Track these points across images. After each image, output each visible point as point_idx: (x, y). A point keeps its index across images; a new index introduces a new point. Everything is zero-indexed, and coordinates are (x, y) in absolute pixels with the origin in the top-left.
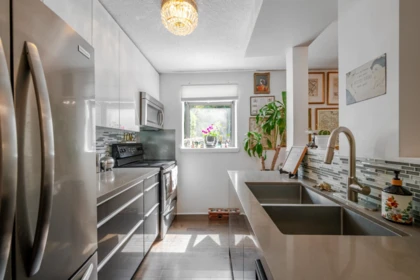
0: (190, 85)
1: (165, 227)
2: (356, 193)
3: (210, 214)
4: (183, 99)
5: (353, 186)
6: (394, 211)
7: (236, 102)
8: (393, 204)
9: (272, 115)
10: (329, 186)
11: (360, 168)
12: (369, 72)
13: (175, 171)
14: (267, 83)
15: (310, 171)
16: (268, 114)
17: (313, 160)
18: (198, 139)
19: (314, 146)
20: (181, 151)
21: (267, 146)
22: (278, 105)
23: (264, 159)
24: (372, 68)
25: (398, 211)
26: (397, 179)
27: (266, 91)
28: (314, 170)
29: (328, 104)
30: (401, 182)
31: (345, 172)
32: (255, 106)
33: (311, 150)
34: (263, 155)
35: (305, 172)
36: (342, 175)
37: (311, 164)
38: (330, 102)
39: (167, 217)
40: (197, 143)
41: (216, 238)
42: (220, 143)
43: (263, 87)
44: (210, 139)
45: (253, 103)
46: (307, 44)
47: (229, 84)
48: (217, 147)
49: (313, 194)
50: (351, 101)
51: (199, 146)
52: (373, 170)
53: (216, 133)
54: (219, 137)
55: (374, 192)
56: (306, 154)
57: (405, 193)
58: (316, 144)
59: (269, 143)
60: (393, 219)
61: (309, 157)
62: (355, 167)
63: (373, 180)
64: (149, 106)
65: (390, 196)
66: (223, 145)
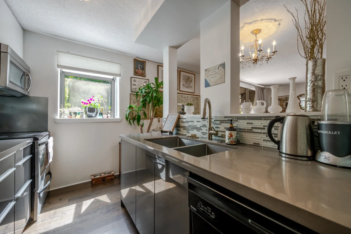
0: (68, 53)
1: (39, 206)
2: (212, 135)
3: (93, 180)
4: (59, 66)
5: (211, 132)
6: (231, 139)
7: (118, 79)
8: (231, 136)
9: (149, 93)
10: (195, 135)
11: (213, 122)
12: (217, 70)
13: (51, 141)
14: (143, 69)
15: (182, 129)
16: (145, 92)
17: (183, 122)
18: (77, 109)
19: (184, 113)
20: (56, 122)
21: (143, 117)
22: (152, 86)
23: (142, 126)
24: (218, 68)
25: (233, 139)
26: (231, 124)
27: (143, 75)
28: (184, 128)
29: (180, 91)
30: (233, 125)
31: (204, 126)
32: (134, 85)
33: (182, 116)
34: (141, 123)
35: (178, 130)
36: (202, 128)
37: (182, 124)
38: (181, 90)
39: (41, 195)
40: (75, 113)
41: (104, 198)
42: (101, 114)
43: (141, 71)
44: (91, 110)
45: (133, 83)
46: (177, 47)
47: (112, 62)
48: (99, 117)
49: (185, 141)
50: (207, 85)
51: (78, 117)
52: (219, 122)
53: (97, 104)
54: (99, 108)
55: (220, 134)
56: (179, 118)
57: (235, 130)
58: (185, 112)
59: (145, 114)
60: (231, 144)
61: (181, 120)
62: (211, 122)
63: (218, 128)
64: (11, 62)
65: (230, 132)
66: (105, 116)
